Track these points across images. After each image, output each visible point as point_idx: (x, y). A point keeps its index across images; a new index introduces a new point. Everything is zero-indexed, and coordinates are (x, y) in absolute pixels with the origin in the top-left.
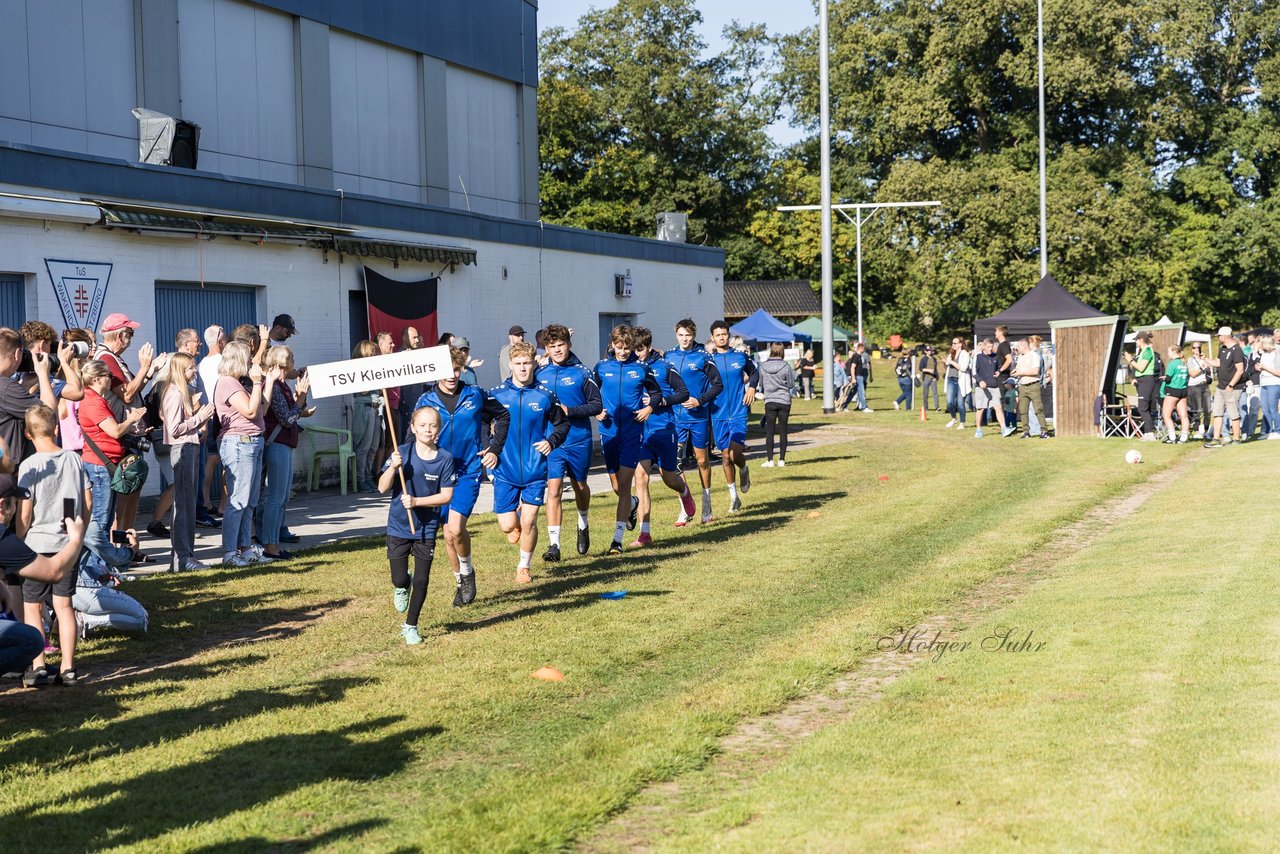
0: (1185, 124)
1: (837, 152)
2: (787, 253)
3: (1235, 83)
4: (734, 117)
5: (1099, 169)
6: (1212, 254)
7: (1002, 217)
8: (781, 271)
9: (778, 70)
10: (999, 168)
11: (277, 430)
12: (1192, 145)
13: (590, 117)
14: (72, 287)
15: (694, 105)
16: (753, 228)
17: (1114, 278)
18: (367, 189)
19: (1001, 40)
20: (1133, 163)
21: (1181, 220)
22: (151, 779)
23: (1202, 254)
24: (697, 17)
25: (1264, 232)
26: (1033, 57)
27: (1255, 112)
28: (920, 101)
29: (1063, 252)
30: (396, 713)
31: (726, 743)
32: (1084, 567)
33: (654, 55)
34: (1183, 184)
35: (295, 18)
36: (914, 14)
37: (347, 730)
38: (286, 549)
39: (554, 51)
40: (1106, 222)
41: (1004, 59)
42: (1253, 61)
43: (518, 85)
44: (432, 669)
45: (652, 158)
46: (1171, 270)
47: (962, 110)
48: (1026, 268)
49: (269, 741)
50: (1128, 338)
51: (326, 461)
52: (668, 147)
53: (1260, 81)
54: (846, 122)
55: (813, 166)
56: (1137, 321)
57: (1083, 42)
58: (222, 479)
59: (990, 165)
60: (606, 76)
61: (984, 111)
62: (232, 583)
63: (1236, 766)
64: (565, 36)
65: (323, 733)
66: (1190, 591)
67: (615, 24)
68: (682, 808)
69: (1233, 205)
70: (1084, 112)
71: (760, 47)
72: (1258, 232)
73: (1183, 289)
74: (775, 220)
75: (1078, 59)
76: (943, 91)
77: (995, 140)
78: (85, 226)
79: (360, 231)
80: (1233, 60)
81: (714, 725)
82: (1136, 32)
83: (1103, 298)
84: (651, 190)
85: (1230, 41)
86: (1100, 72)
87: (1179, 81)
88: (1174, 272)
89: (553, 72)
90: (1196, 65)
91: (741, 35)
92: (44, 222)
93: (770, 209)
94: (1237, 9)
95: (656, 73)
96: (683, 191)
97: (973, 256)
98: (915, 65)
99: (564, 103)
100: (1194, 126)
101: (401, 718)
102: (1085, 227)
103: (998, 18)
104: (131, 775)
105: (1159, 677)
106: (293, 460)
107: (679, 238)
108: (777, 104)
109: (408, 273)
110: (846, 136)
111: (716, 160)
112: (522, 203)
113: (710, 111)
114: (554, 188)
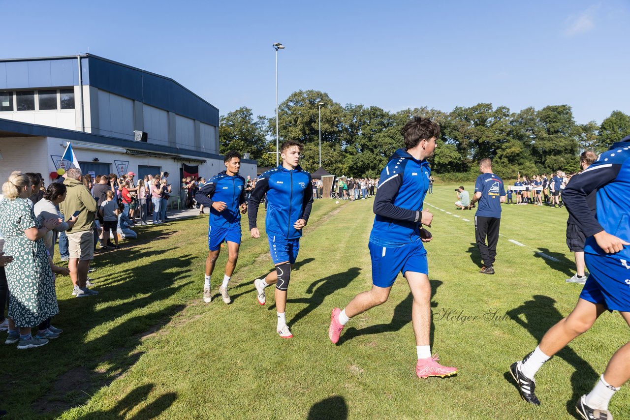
0: (347, 138)
1: (280, 142)
2: (270, 162)
3: (357, 130)
4: (259, 134)
5: (331, 146)
6: (352, 163)
7: (312, 155)
8: (268, 165)
9: (268, 125)
10: (312, 146)
11: (164, 196)
12: (349, 142)
13: (230, 134)
14: (120, 166)
15: (251, 132)
16: (263, 157)
17: (334, 168)
18: (184, 147)
19: (312, 120)
20: (337, 145)
21: (347, 156)
22: (137, 268)
23: (351, 163)
24: (252, 114)
25: (362, 159)
26: (318, 124)
27: (361, 136)
28: (296, 132)
29: (324, 163)
30: (189, 254)
31: (257, 259)
32: (328, 224)
33: (243, 122)
34: (347, 150)
35: (168, 112)
36: (295, 115)
37: (179, 257)
38: (166, 221)
39: (223, 120)
40: (332, 157)
41: (313, 124)
42: (360, 126)
43: (215, 127)
44: (197, 245)
45: (243, 142)
46: (344, 167)
47: (304, 134)
48: (317, 165)
49: (163, 260)
50: (336, 179)
51: (175, 203)
52: (246, 140)
53: (362, 130)
54: (282, 136)
55: (275, 145)
56: (338, 176)
57: (328, 121)
58: (153, 206)
59: (310, 145)
60: (233, 125)
61: (309, 134)
62: (155, 228)
63: (357, 262)
64: (225, 117)
65: (174, 258)
66: (348, 229)
67: (235, 114)
68: (248, 272)
69: (356, 154)
70: (328, 135)
71: (264, 121)
72: (361, 159)
73: (347, 170)
74: (267, 155)
75: (327, 125)
76: (301, 130)
77: (311, 140)
78: (123, 154)
79: (182, 156)
80: (357, 126)
81: (255, 256)
82: (338, 120)
83: (332, 171)
84: (242, 149)
85: (356, 122)
86: (331, 127)
87: (346, 129)
88: (345, 167)
89: (222, 124)
90: (350, 126)
91: (261, 118)
92: (114, 153)
93: (266, 153)
94: (357, 116)
95: (243, 125)
96: (249, 149)
97: (306, 163)
98: (295, 125)
99: (225, 131)
100: (349, 138)
101: (191, 255)
102: (328, 158)
103: (311, 116)
104: (133, 267)
105: (342, 245)
106: (168, 202)
107: (248, 158)
108: (268, 132)
109: (192, 164)
110: (282, 139)
111: (256, 143)
112: (216, 150)
113: (254, 133)
114: (223, 148)
